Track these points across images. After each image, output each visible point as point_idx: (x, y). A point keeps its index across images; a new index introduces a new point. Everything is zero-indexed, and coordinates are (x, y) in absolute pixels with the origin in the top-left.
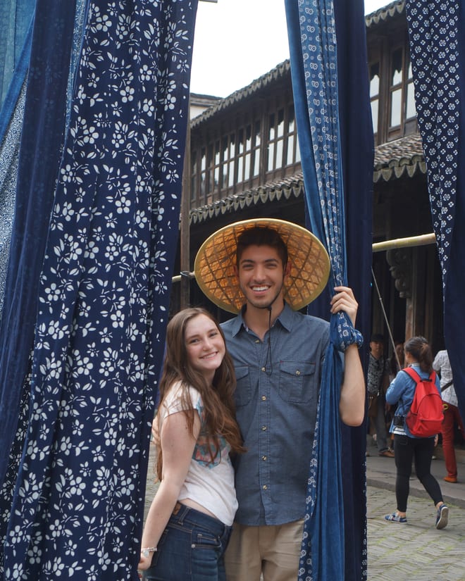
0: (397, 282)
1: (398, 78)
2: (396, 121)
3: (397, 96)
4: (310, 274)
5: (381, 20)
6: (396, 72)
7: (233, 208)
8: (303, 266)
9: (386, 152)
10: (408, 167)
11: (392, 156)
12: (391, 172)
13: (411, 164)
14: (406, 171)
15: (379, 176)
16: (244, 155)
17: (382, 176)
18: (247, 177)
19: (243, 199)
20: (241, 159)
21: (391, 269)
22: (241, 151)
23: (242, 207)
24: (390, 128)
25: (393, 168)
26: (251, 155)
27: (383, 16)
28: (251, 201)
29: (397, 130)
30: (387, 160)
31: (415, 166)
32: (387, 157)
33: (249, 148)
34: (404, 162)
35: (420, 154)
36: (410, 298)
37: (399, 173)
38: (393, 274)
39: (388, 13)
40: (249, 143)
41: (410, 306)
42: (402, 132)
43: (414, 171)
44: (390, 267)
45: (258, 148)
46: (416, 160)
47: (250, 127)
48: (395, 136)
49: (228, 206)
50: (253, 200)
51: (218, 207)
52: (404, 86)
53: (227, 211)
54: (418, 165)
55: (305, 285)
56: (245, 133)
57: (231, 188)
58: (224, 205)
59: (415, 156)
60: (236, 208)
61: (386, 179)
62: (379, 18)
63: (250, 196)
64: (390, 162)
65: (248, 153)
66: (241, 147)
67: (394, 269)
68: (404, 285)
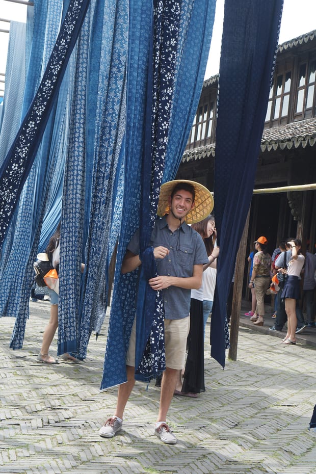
0: (292, 211)
1: (302, 82)
2: (300, 109)
3: (301, 93)
4: (200, 210)
5: (294, 46)
6: (302, 77)
7: (194, 158)
8: (199, 206)
9: (291, 131)
10: (303, 142)
11: (294, 134)
12: (292, 144)
13: (304, 140)
14: (301, 144)
15: (285, 146)
16: (202, 123)
17: (286, 146)
18: (203, 137)
19: (201, 153)
20: (200, 126)
21: (289, 202)
22: (200, 121)
23: (200, 158)
24: (295, 113)
25: (293, 142)
26: (207, 124)
27: (295, 43)
28: (205, 155)
29: (300, 115)
30: (290, 137)
31: (307, 141)
32: (291, 135)
33: (205, 119)
34: (300, 139)
35: (310, 135)
36: (300, 221)
37: (297, 145)
38: (290, 205)
39: (299, 42)
40: (206, 115)
41: (300, 226)
42: (303, 116)
43: (306, 144)
44: (288, 201)
45: (211, 119)
46: (307, 138)
47: (207, 105)
48: (298, 119)
49: (191, 157)
50: (207, 155)
51: (185, 157)
52: (306, 87)
53: (190, 160)
54: (308, 141)
55: (196, 214)
56: (203, 109)
57: (192, 144)
58: (189, 156)
59: (307, 136)
60: (196, 158)
61: (289, 148)
62: (292, 44)
63: (205, 152)
64: (292, 138)
65: (205, 122)
66: (201, 117)
67: (291, 203)
68: (297, 212)
